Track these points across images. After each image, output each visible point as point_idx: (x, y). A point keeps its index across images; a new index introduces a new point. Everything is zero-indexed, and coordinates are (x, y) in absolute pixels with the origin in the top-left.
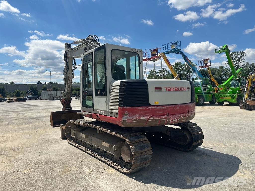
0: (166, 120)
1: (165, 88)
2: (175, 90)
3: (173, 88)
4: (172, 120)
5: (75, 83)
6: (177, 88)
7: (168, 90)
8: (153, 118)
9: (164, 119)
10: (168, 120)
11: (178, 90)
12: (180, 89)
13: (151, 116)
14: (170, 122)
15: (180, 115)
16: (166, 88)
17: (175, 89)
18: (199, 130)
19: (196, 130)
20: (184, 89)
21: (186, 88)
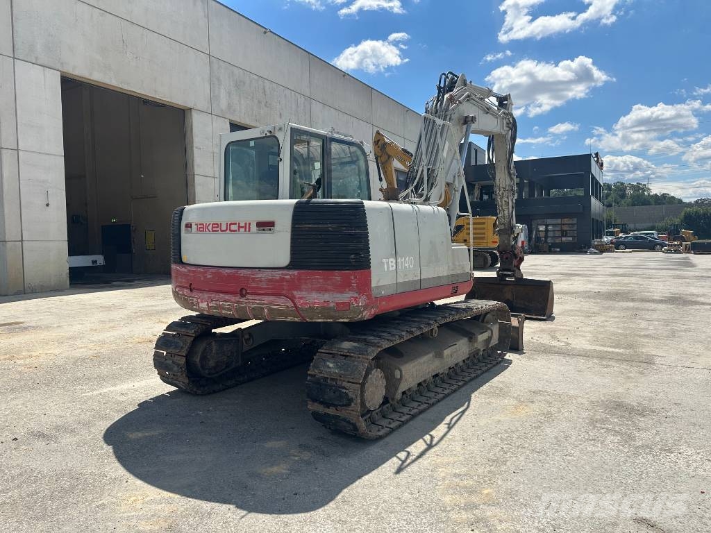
0: (189, 301)
2: (213, 231)
3: (207, 224)
6: (217, 224)
7: (199, 230)
9: (187, 296)
10: (191, 300)
11: (219, 229)
12: (224, 228)
14: (194, 305)
15: (213, 296)
16: (197, 225)
17: (213, 227)
18: (342, 372)
19: (331, 365)
20: (239, 227)
21: (250, 224)
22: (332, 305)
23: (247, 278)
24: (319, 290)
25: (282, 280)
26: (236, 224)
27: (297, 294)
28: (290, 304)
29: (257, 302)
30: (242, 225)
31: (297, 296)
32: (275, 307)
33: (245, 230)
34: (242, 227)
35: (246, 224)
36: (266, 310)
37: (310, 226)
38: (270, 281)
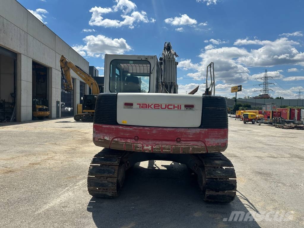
0: (134, 145)
1: (138, 104)
2: (155, 108)
3: (150, 105)
4: (143, 146)
5: (248, 97)
7: (142, 107)
8: (116, 140)
9: (131, 143)
10: (135, 145)
11: (160, 107)
13: (114, 137)
14: (139, 148)
15: (157, 142)
16: (140, 104)
17: (154, 106)
18: (227, 175)
19: (219, 172)
20: (174, 107)
21: (180, 106)
22: (220, 144)
23: (181, 133)
24: (216, 138)
25: (200, 133)
26: (172, 105)
27: (207, 140)
28: (203, 145)
29: (187, 144)
30: (176, 106)
31: (207, 141)
32: (196, 147)
33: (178, 109)
34: (176, 107)
35: (178, 105)
36: (191, 149)
37: (213, 108)
38: (194, 134)
